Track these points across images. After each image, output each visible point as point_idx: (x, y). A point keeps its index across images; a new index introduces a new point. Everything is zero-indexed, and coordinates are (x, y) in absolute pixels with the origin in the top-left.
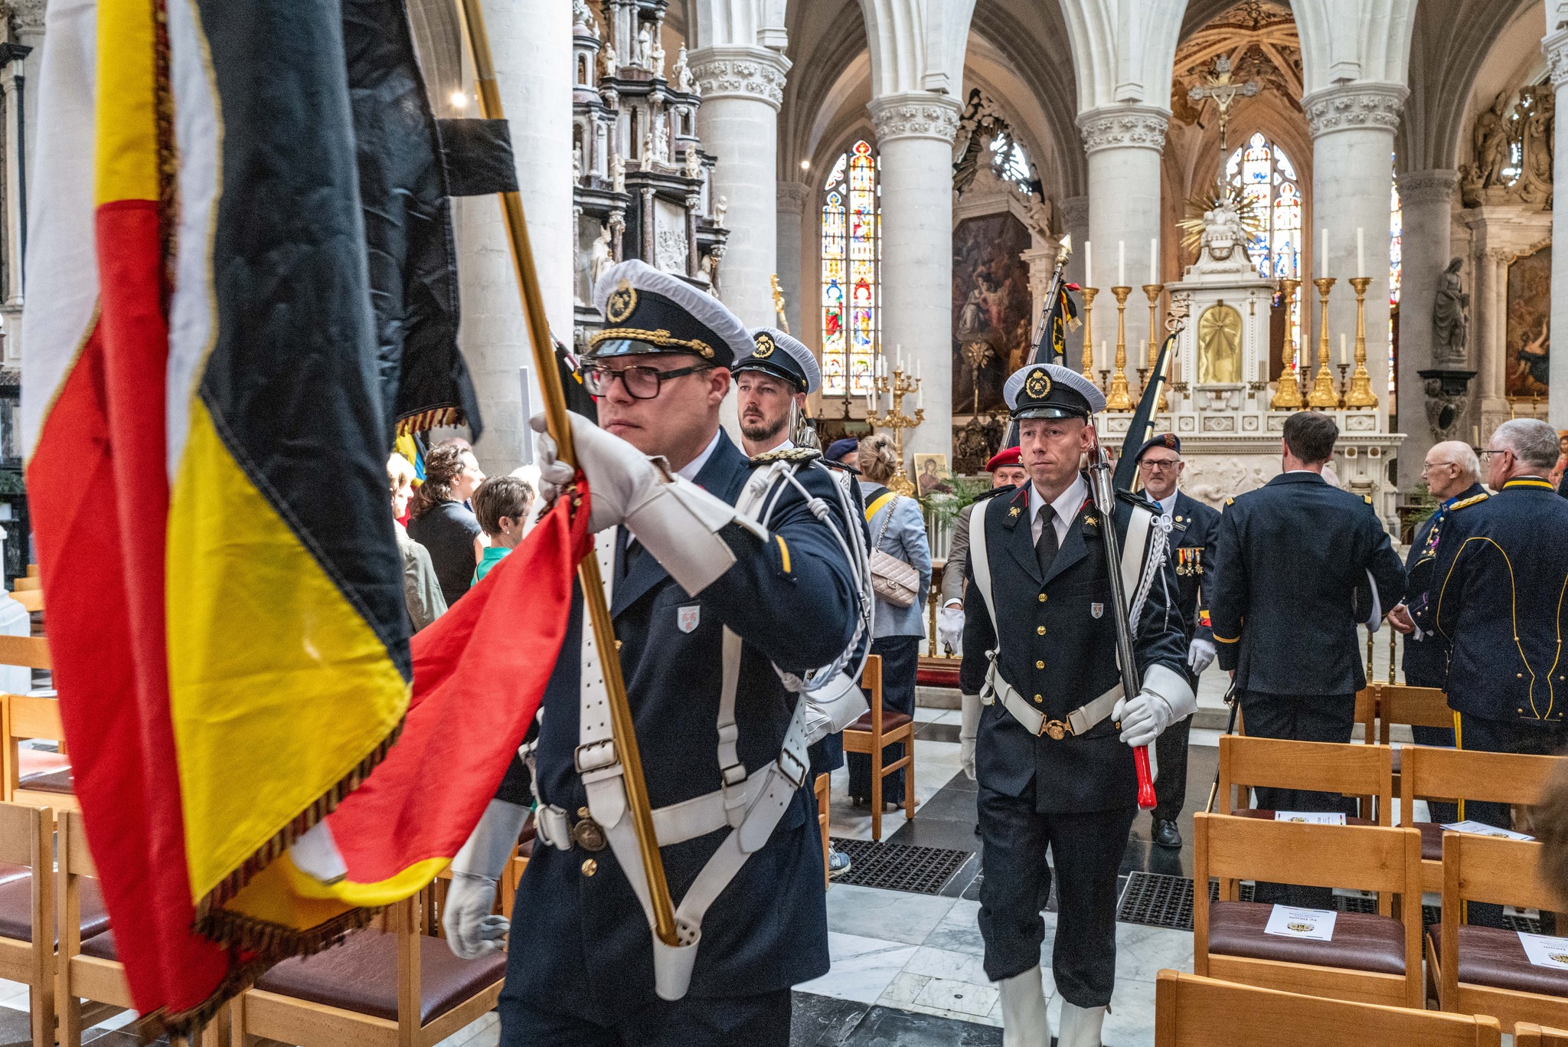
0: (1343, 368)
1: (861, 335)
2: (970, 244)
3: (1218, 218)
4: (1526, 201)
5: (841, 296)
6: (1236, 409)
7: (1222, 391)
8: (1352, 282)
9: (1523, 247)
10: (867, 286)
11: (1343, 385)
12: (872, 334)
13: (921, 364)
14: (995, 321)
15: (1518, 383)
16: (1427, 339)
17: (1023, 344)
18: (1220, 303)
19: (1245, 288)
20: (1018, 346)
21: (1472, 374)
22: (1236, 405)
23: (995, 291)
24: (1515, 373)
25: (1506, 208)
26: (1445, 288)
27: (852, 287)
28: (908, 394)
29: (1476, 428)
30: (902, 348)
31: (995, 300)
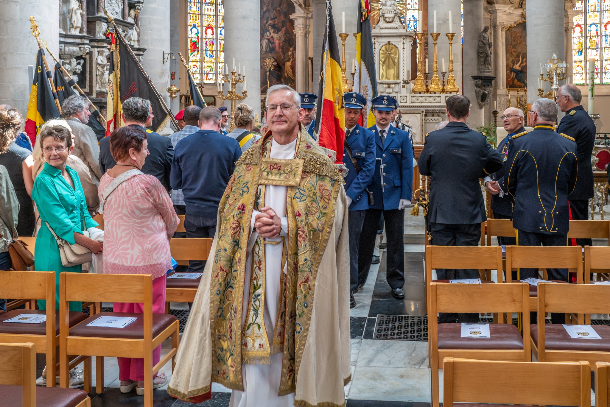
0: (444, 74)
1: (209, 53)
2: (264, 9)
3: (387, 3)
4: (512, 3)
5: (198, 33)
6: (397, 92)
7: (390, 84)
8: (447, 35)
9: (511, 23)
10: (212, 28)
11: (444, 82)
12: (214, 53)
13: (245, 68)
14: (277, 48)
15: (511, 82)
16: (475, 61)
17: (291, 60)
18: (389, 43)
19: (400, 36)
20: (289, 60)
21: (494, 78)
22: (397, 91)
23: (277, 33)
24: (509, 78)
25: (504, 6)
26: (482, 39)
27: (204, 28)
28: (239, 83)
29: (495, 102)
30: (236, 60)
31: (277, 37)
